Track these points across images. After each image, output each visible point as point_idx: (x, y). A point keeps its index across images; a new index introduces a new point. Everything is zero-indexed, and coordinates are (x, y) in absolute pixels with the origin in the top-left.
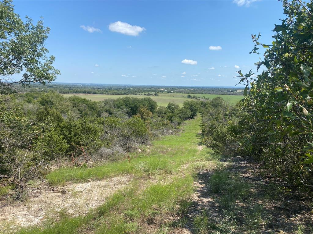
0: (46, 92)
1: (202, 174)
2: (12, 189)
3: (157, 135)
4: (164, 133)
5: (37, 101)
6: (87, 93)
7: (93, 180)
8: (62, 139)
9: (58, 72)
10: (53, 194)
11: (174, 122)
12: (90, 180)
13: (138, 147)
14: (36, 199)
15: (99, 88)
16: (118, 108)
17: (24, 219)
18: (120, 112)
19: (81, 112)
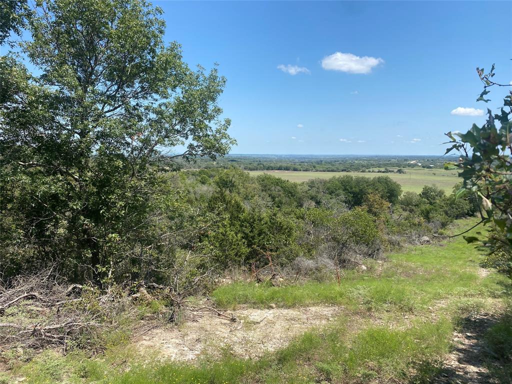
0: (227, 168)
1: (475, 321)
2: (166, 306)
3: (399, 243)
4: (413, 240)
5: (213, 182)
6: (284, 170)
7: (278, 307)
8: (239, 238)
9: (234, 142)
10: (217, 320)
11: (433, 222)
12: (274, 306)
13: (361, 262)
14: (195, 324)
15: (303, 161)
16: (330, 194)
17: (176, 351)
18: (334, 200)
19: (273, 198)
